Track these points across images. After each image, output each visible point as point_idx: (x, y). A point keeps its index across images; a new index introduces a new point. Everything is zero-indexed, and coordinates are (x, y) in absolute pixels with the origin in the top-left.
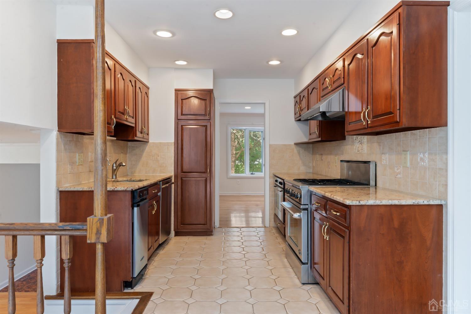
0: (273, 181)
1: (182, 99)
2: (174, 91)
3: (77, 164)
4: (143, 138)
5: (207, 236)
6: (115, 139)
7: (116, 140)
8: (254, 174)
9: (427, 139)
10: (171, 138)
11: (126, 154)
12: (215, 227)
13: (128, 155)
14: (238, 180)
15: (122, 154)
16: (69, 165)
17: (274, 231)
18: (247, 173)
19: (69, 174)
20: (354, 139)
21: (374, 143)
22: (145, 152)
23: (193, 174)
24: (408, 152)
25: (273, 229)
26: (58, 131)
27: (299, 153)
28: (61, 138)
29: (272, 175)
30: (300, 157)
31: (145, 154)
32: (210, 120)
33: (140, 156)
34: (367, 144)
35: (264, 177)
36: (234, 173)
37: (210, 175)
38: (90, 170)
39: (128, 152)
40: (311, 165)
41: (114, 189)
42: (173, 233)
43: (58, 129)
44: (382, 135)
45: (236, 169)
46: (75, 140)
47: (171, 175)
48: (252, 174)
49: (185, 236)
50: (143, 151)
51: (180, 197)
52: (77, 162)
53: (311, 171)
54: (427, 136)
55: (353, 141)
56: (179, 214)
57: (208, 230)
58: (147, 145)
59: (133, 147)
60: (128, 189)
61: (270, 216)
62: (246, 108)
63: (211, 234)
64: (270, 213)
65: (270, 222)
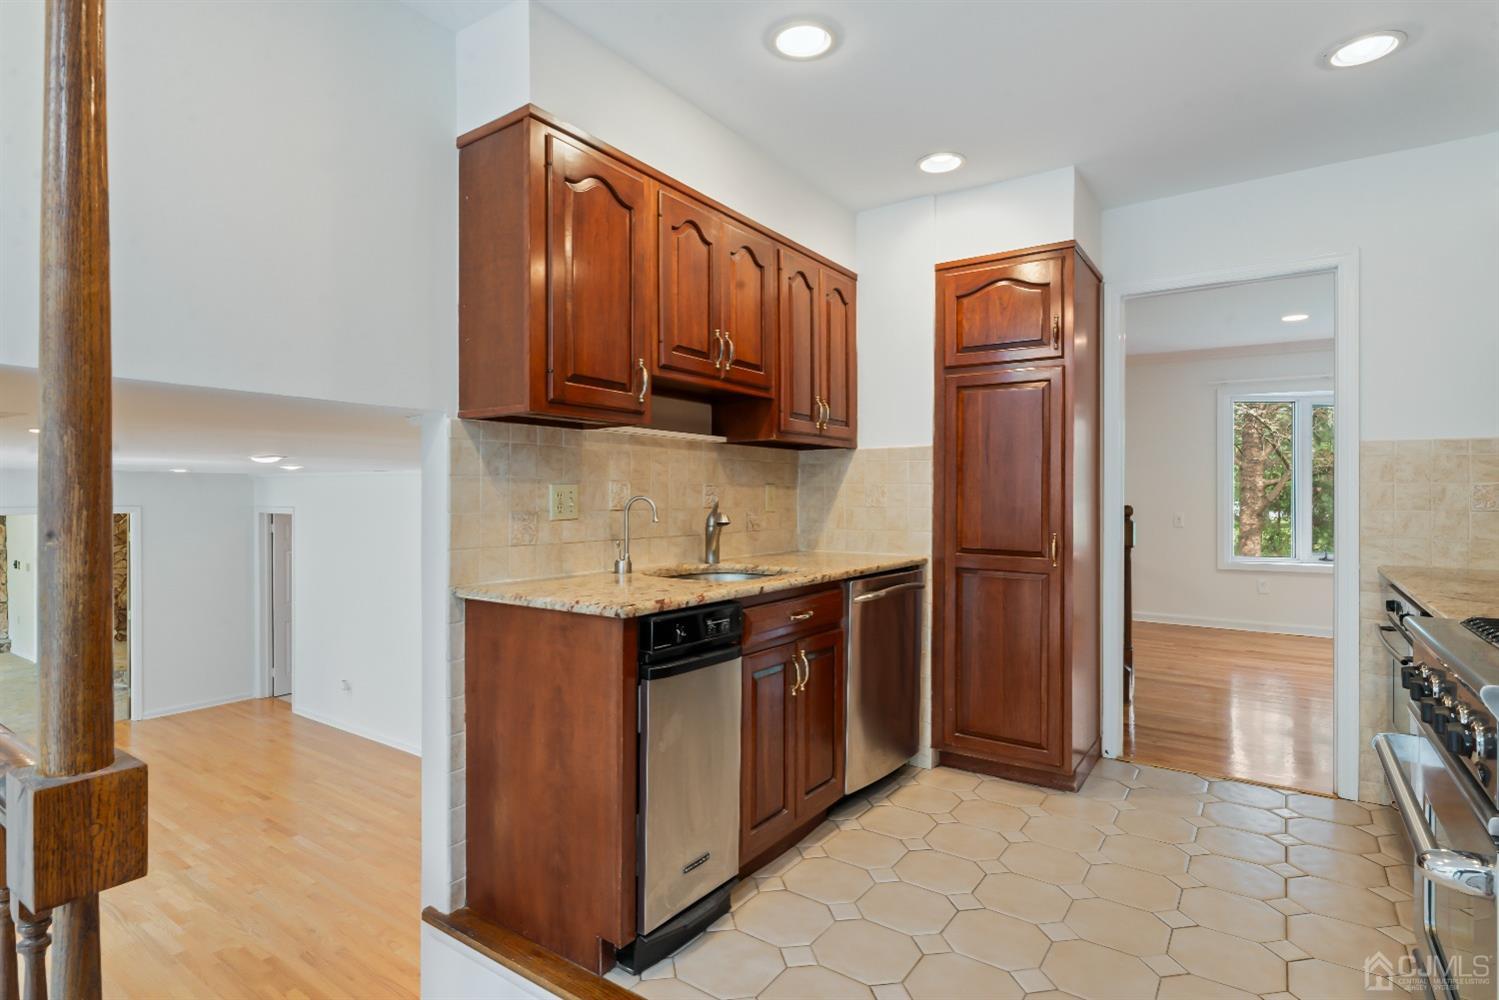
0: (1376, 601)
1: (958, 298)
2: (933, 274)
3: (551, 518)
4: (820, 436)
5: (1050, 791)
6: (723, 439)
7: (727, 443)
10: (923, 435)
11: (792, 486)
12: (1105, 755)
13: (798, 491)
14: (1262, 579)
15: (767, 487)
16: (510, 521)
18: (1305, 556)
19: (514, 546)
22: (845, 481)
23: (999, 559)
26: (461, 416)
28: (473, 437)
29: (1375, 578)
31: (844, 487)
32: (1062, 357)
33: (830, 494)
35: (1331, 572)
36: (1259, 553)
37: (1063, 565)
38: (613, 535)
39: (800, 480)
41: (572, 607)
42: (927, 754)
43: (460, 409)
45: (1271, 539)
46: (538, 443)
47: (924, 557)
48: (1325, 559)
49: (974, 771)
50: (838, 479)
51: (950, 637)
52: (548, 511)
56: (950, 691)
57: (1055, 770)
58: (851, 458)
59: (813, 466)
60: (610, 613)
61: (1361, 753)
62: (1286, 319)
63: (1069, 784)
64: (1361, 742)
65: (1361, 778)
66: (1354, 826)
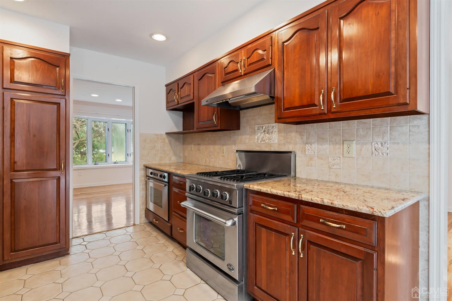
8: (98, 164)
9: (389, 128)
14: (80, 171)
17: (149, 229)
18: (90, 164)
20: (255, 129)
21: (292, 132)
24: (354, 141)
25: (145, 226)
27: (170, 143)
30: (171, 147)
32: (65, 95)
34: (278, 133)
40: (182, 155)
44: (306, 125)
49: (19, 266)
53: (182, 161)
54: (388, 124)
55: (255, 131)
56: (7, 236)
61: (140, 212)
62: (92, 95)
63: (66, 252)
64: (140, 209)
65: (140, 218)
66: (143, 230)
